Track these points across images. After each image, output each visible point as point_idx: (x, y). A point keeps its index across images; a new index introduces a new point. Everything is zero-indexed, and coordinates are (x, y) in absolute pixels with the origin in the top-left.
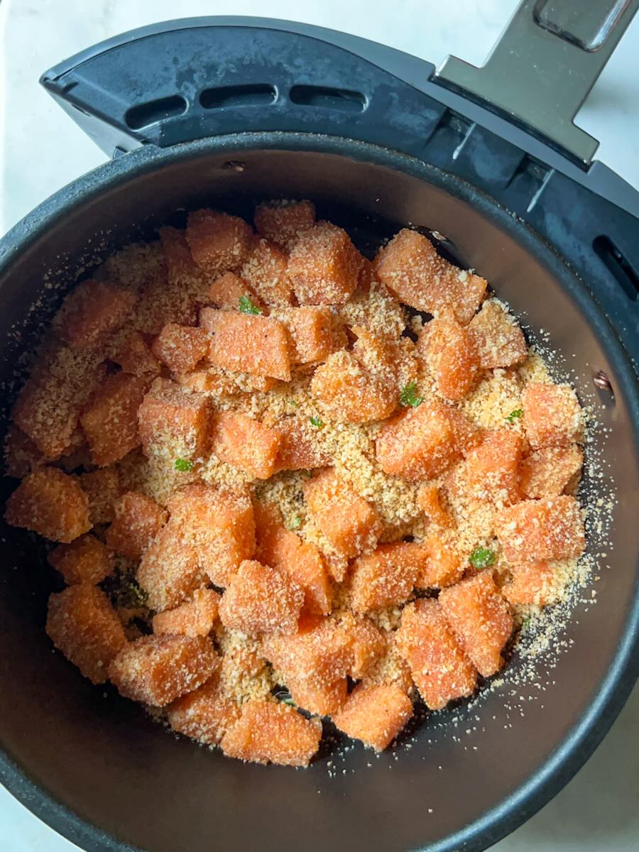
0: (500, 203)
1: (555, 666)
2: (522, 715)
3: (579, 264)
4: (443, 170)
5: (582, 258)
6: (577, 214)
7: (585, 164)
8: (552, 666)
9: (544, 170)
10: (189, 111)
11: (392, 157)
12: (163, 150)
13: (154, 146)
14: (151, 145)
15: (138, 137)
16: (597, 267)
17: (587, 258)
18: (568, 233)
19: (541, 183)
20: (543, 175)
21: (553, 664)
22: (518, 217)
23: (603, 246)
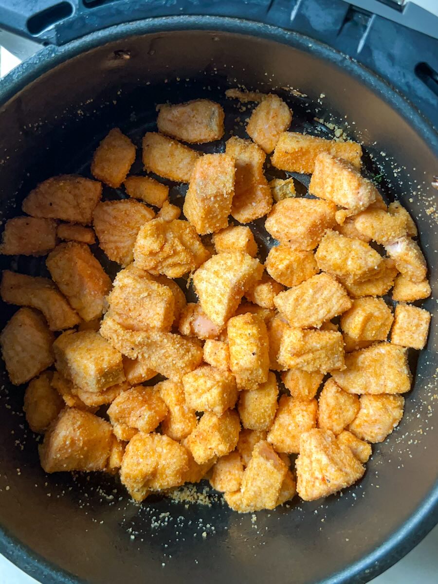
0: (335, 49)
1: (431, 415)
2: (411, 456)
3: (405, 89)
4: (285, 29)
5: (407, 84)
6: (398, 48)
7: (400, 6)
8: (429, 415)
9: (366, 17)
10: (75, 13)
11: (242, 25)
12: (60, 48)
13: (53, 46)
14: (50, 46)
15: (38, 41)
16: (420, 88)
17: (412, 83)
18: (393, 65)
19: (365, 27)
20: (367, 21)
21: (430, 414)
22: (351, 58)
23: (423, 71)
